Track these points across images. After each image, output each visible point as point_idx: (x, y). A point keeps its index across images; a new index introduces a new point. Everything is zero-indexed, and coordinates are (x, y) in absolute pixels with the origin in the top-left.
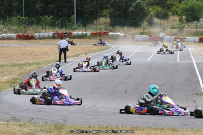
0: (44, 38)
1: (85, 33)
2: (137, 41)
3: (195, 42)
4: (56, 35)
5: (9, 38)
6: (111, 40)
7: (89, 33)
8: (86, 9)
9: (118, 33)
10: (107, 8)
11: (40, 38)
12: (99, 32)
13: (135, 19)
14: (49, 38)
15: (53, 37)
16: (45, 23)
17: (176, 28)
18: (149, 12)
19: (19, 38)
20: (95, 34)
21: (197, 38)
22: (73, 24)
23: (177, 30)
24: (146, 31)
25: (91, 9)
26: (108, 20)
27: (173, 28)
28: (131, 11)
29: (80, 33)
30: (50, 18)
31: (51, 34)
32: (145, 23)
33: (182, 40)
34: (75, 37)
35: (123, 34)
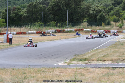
1: (71, 30)
4: (56, 31)
5: (32, 34)
6: (85, 33)
7: (73, 30)
8: (75, 18)
9: (88, 30)
10: (86, 17)
16: (53, 25)
18: (107, 19)
19: (37, 33)
20: (76, 30)
22: (67, 26)
24: (104, 28)
25: (77, 18)
26: (86, 23)
27: (118, 26)
28: (98, 18)
29: (69, 30)
30: (55, 22)
31: (53, 30)
32: (103, 24)
33: (121, 32)
34: (66, 32)
35: (91, 30)
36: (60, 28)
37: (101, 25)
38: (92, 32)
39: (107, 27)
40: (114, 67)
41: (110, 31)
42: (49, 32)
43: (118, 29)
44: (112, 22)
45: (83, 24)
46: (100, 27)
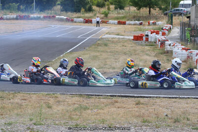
0: (10, 19)
1: (39, 16)
2: (75, 22)
3: (114, 24)
4: (19, 17)
6: (57, 22)
7: (42, 16)
9: (62, 17)
11: (7, 19)
12: (49, 15)
13: (79, 7)
14: (13, 19)
15: (17, 19)
16: (14, 8)
17: (103, 14)
18: (88, 2)
20: (46, 17)
21: (116, 21)
22: (33, 9)
23: (103, 15)
24: (83, 15)
26: (59, 7)
28: (76, 1)
29: (35, 16)
31: (15, 16)
32: (83, 10)
33: (106, 22)
34: (32, 19)
35: (66, 17)
36: (23, 12)
37: (79, 11)
38: (67, 20)
39: (88, 15)
40: (89, 95)
41: (91, 21)
42: (8, 17)
43: (102, 18)
44: (94, 7)
45: (55, 7)
46: (78, 15)
